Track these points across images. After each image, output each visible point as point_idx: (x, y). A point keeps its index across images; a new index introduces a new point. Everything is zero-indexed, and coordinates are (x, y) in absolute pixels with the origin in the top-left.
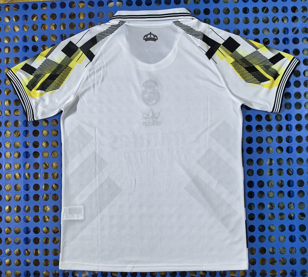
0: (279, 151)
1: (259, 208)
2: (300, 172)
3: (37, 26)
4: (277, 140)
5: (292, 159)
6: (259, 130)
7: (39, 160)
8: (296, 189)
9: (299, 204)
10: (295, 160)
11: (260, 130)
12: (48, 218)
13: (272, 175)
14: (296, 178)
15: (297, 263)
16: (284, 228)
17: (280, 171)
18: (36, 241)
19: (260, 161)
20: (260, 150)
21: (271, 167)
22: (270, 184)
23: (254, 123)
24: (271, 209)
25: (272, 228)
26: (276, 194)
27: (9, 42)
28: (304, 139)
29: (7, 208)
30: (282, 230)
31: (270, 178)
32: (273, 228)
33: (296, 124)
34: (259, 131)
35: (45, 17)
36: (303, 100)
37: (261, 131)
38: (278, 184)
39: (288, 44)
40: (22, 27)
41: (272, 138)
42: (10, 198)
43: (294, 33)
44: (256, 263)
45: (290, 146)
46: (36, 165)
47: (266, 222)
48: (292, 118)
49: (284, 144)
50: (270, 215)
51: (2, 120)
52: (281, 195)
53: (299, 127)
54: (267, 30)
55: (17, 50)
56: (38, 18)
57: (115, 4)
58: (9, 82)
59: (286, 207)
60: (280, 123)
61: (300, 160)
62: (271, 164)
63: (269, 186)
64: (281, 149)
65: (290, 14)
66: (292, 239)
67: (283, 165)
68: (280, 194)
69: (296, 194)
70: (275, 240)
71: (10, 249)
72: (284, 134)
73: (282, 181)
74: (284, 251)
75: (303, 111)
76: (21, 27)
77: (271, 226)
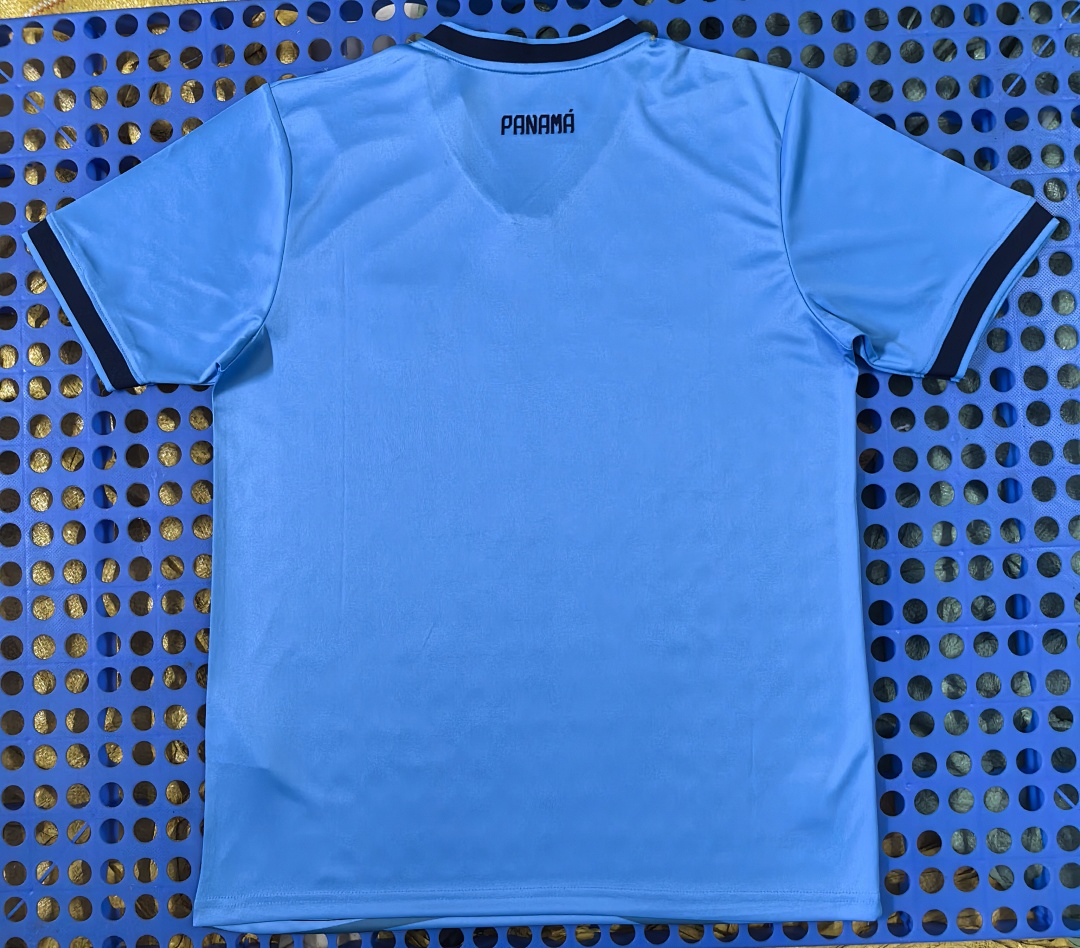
0: (973, 497)
1: (912, 695)
2: (1048, 566)
3: (136, 92)
4: (967, 457)
5: (1018, 523)
6: (902, 428)
7: (147, 548)
8: (1036, 625)
9: (1047, 679)
10: (1029, 525)
11: (907, 426)
12: (185, 749)
13: (953, 579)
14: (1035, 586)
15: (1051, 883)
16: (1002, 763)
17: (981, 561)
18: (144, 830)
19: (907, 532)
20: (908, 492)
21: (948, 552)
22: (945, 612)
23: (885, 402)
24: (954, 696)
25: (957, 765)
26: (969, 644)
27: (39, 148)
28: (1058, 451)
29: (40, 718)
30: (993, 770)
31: (946, 590)
32: (963, 763)
33: (1028, 401)
34: (904, 430)
35: (162, 59)
36: (1048, 320)
37: (911, 428)
38: (973, 607)
39: (990, 129)
40: (83, 94)
41: (947, 453)
42: (49, 685)
43: (1010, 94)
44: (907, 888)
45: (1011, 476)
46: (140, 567)
47: (936, 744)
48: (1014, 381)
49: (992, 473)
50: (950, 717)
51: (20, 415)
52: (985, 647)
53: (1038, 413)
54: (919, 85)
55: (67, 173)
56: (137, 63)
57: (400, 10)
58: (40, 285)
59: (1005, 687)
60: (974, 399)
61: (1048, 526)
62: (947, 541)
63: (942, 617)
64: (979, 487)
65: (994, 30)
66: (1030, 800)
67: (991, 543)
68: (981, 646)
69: (1037, 641)
70: (972, 807)
71: (51, 863)
72: (988, 435)
73: (988, 600)
74: (1002, 843)
75: (1052, 358)
76: (81, 98)
77: (957, 758)
